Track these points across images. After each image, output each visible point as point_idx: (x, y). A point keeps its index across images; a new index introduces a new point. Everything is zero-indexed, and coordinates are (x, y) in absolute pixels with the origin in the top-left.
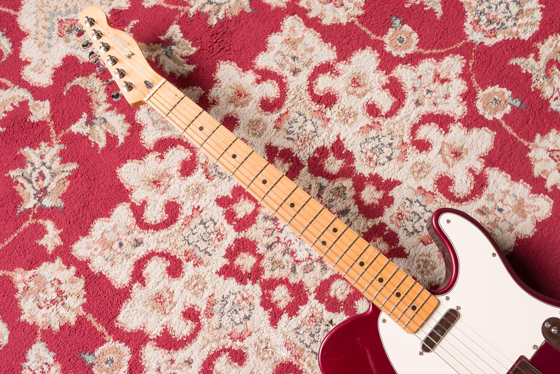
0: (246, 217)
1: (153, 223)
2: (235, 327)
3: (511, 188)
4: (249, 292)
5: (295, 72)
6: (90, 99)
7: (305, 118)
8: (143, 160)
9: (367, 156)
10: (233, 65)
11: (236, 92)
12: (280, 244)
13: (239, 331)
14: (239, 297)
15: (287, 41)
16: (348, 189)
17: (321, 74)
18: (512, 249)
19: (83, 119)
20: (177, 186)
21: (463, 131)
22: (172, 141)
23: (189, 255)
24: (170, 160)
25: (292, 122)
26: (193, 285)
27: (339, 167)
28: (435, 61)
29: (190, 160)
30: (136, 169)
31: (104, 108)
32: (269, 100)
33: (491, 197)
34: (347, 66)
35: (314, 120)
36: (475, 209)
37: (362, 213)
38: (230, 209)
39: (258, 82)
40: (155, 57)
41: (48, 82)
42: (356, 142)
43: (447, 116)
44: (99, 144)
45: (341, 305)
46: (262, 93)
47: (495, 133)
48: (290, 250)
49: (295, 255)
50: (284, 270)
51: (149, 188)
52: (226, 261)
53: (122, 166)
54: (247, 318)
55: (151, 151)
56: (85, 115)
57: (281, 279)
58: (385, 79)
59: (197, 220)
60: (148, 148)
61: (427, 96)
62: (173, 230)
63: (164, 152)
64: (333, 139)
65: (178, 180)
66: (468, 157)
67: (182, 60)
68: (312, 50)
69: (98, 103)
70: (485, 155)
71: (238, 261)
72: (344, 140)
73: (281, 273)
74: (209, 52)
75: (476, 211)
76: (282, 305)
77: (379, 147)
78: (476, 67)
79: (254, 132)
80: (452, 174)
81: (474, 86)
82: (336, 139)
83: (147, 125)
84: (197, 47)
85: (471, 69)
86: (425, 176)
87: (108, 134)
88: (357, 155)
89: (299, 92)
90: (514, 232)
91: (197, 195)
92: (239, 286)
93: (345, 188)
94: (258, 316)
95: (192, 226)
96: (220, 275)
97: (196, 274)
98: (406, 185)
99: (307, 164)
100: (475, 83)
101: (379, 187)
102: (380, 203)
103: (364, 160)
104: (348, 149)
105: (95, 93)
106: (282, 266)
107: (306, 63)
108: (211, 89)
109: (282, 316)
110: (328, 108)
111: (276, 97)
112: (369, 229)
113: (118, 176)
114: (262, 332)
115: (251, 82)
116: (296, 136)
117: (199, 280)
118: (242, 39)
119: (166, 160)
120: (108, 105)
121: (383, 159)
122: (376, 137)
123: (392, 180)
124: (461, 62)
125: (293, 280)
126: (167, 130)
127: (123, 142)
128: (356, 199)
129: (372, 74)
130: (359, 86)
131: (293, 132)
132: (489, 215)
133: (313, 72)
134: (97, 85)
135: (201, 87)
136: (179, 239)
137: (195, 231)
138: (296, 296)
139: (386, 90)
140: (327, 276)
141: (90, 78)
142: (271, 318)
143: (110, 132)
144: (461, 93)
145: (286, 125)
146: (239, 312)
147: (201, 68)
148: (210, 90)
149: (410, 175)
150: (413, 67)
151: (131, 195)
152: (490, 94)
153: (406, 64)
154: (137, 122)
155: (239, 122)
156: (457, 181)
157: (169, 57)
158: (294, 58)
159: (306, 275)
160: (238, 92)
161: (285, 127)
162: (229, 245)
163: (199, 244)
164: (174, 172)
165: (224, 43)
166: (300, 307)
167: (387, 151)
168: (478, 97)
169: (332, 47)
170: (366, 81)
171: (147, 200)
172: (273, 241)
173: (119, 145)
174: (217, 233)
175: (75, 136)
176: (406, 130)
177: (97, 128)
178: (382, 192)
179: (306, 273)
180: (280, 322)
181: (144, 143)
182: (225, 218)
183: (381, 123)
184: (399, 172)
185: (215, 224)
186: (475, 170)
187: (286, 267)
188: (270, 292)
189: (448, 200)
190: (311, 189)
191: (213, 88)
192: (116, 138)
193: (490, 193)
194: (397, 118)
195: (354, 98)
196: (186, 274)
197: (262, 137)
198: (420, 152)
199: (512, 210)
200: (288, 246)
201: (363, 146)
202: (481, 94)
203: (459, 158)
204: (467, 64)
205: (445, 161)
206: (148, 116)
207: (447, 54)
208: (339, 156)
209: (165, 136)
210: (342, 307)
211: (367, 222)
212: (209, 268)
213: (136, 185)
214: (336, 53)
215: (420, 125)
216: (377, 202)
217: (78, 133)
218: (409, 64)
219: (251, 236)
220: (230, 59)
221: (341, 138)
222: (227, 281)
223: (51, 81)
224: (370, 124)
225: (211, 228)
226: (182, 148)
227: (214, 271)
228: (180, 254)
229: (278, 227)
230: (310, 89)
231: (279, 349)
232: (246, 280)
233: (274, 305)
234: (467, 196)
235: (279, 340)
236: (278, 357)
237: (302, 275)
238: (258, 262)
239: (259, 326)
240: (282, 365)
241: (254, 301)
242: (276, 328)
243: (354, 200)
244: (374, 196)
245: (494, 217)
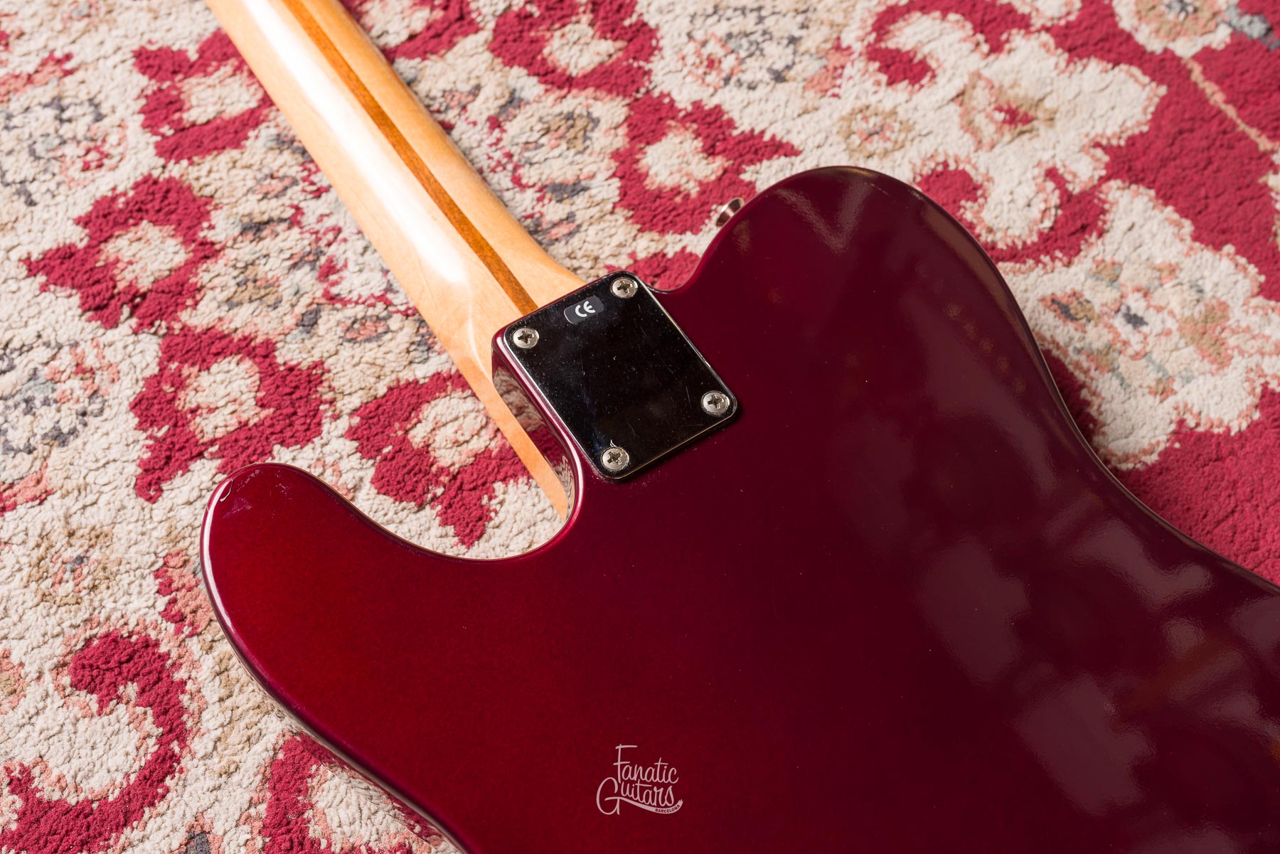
0: (213, 125)
3: (1189, 261)
4: (108, 352)
9: (706, 51)
12: (296, 230)
13: (7, 476)
14: (65, 361)
16: (603, 125)
18: (1155, 457)
21: (1054, 60)
27: (597, 60)
33: (1108, 272)
36: (1042, 292)
37: (629, 207)
38: (173, 87)
43: (1011, 9)
45: (437, 483)
47: (1163, 90)
48: (323, 260)
49: (333, 278)
50: (273, 314)
52: (78, 237)
54: (59, 437)
57: (247, 339)
59: (43, 94)
66: (1052, 133)
70: (1114, 142)
71: (120, 247)
73: (258, 320)
75: (1043, 300)
76: (212, 426)
77: (753, 37)
80: (982, 170)
86: (886, 152)
88: (670, 39)
90: (1171, 401)
91: (81, 25)
92: (83, 323)
93: (596, 122)
94: (104, 442)
95: (16, 106)
96: (32, 272)
98: (810, 162)
99: (491, 25)
101: (713, 146)
102: (702, 193)
103: (690, 60)
104: (646, 18)
106: (271, 299)
109: (196, 466)
112: (636, 261)
114: (90, 499)
121: (756, 71)
122: (752, 11)
123: (767, 138)
125: (291, 353)
128: (623, 163)
132: (1090, 327)
137: (15, 121)
138: (278, 408)
140: (422, 372)
142: (149, 460)
146: (42, 410)
149: (834, 138)
156: (997, 193)
159: (346, 351)
162: (114, 189)
166: (277, 448)
167: (777, 54)
172: (275, 214)
174: (91, 145)
176: (858, 14)
178: (719, 163)
179: (349, 341)
180: (178, 480)
182: (142, 111)
184: (799, 121)
185: (99, 118)
186: (1069, 177)
187: (284, 307)
188: (185, 372)
190: (476, 96)
193: (1108, 258)
198: (891, 83)
199: (1180, 329)
200: (323, 243)
201: (699, 22)
203: (1020, 127)
205: (969, 127)
208: (609, 29)
210: (439, 491)
211: (635, 238)
212: (5, 241)
215: (908, 12)
216: (694, 190)
219: (203, 181)
222: (47, 297)
225: (80, 128)
227: (15, 255)
229: (313, 178)
231: (126, 579)
232: (118, 311)
233: (179, 421)
234: (1020, 246)
235: (143, 547)
236: (109, 605)
237: (332, 347)
238: (191, 265)
239: (90, 479)
240: (112, 640)
241: (116, 386)
242: (152, 500)
243: (614, 164)
244: (686, 169)
245: (1108, 337)
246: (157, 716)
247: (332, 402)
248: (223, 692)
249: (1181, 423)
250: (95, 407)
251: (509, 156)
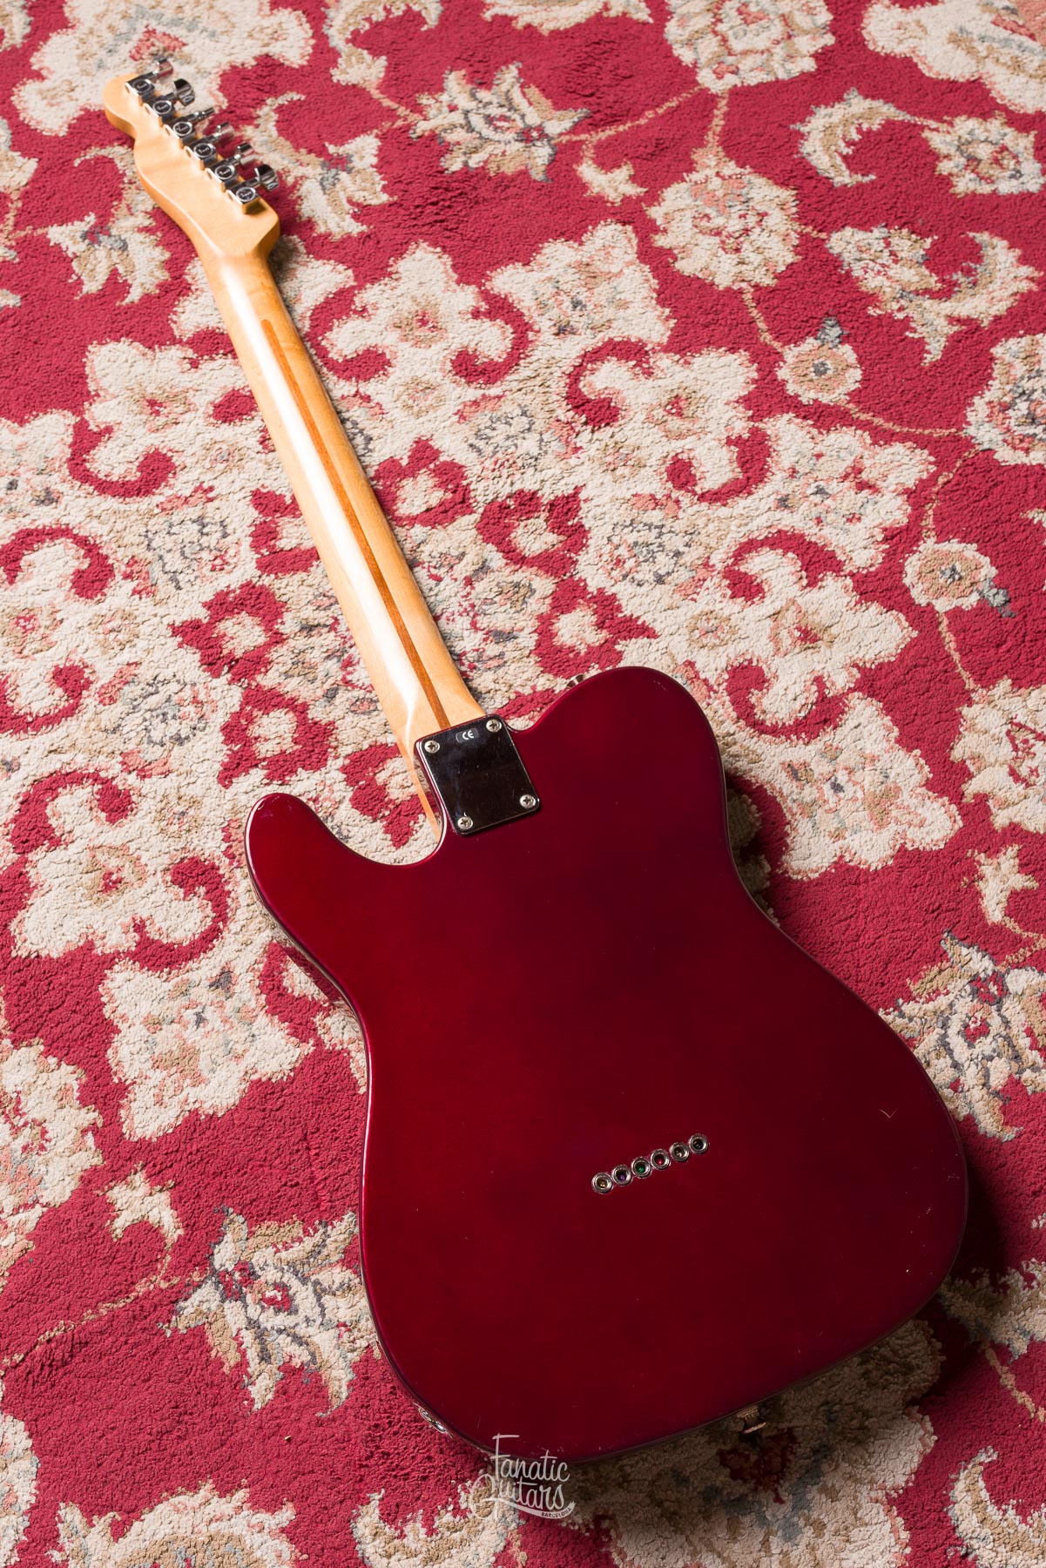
0: (294, 552)
1: (101, 476)
2: (145, 745)
3: (886, 756)
4: (212, 693)
5: (562, 330)
6: (120, 194)
7: (531, 424)
8: (154, 351)
9: (616, 553)
10: (444, 260)
11: (420, 313)
12: (333, 634)
13: (149, 757)
14: (187, 694)
15: (583, 266)
16: (537, 595)
17: (615, 359)
18: (817, 875)
19: (83, 224)
20: (192, 430)
21: (848, 599)
23: (136, 568)
24: (208, 376)
25: (499, 419)
26: (109, 626)
27: (545, 547)
28: (869, 441)
29: (248, 395)
30: (130, 362)
31: (138, 223)
32: (477, 357)
33: (832, 754)
34: (678, 368)
35: (546, 437)
36: (782, 759)
37: (539, 655)
38: (273, 521)
39: (476, 314)
40: (295, 178)
41: (56, 128)
42: (607, 516)
43: (832, 555)
44: (85, 282)
45: (387, 808)
46: (471, 337)
47: (915, 634)
48: (346, 656)
49: (350, 669)
50: (311, 686)
51: (134, 407)
52: (203, 615)
53: (107, 343)
54: (179, 740)
55: (180, 341)
56: (91, 219)
57: (293, 700)
58: (741, 427)
59: (193, 512)
60: (177, 333)
61: (812, 497)
62: (134, 507)
63: (206, 357)
64: (564, 489)
65: (201, 421)
66: (828, 651)
67: (347, 207)
68: (624, 305)
69: (129, 208)
70: (868, 666)
71: (227, 626)
72: (585, 501)
73: (301, 689)
74: (409, 215)
75: (783, 764)
76: (266, 749)
77: (651, 547)
78: (948, 491)
79: (410, 402)
80: (773, 670)
81: (923, 523)
82: (571, 491)
83: (202, 291)
84: (391, 195)
85: (935, 489)
86: (714, 646)
87: (114, 273)
88: (596, 540)
89: (549, 371)
90: (841, 842)
91: (222, 466)
92: (200, 672)
93: (533, 592)
94: (204, 747)
95: (176, 518)
96: (174, 634)
97: (127, 609)
98: (662, 645)
99: (481, 510)
100: (930, 520)
101: (603, 622)
102: (588, 653)
103: (605, 558)
104: (584, 521)
105: (137, 188)
106: (311, 677)
107: (595, 323)
108: (372, 284)
109: (253, 771)
110: (590, 428)
111: (496, 359)
112: (534, 692)
113: (87, 357)
114: (193, 780)
115: (462, 308)
116: (491, 448)
117: (127, 622)
118: (492, 221)
119: (201, 372)
121: (646, 573)
122: (656, 527)
123: (639, 622)
124: (922, 467)
125: (317, 713)
127: (136, 301)
128: (543, 623)
129: (721, 406)
130: (680, 414)
131: (489, 438)
132: (808, 786)
133: (600, 348)
135: (353, 272)
136: (134, 528)
137: (174, 530)
138: (304, 746)
139: (733, 448)
140: (391, 739)
142: (228, 763)
143: (121, 270)
144: (887, 524)
145: (482, 419)
146: (171, 722)
147: (376, 237)
148: (369, 286)
149: (684, 631)
150: (815, 431)
151: (90, 405)
152: (948, 554)
153: (805, 418)
154: (187, 277)
155: (390, 370)
156: (777, 688)
157: (324, 188)
158: (576, 304)
159: (350, 718)
160: (424, 314)
161: (479, 422)
162: (228, 587)
163: (167, 557)
164: (202, 401)
165: (450, 213)
166: (300, 770)
167: (663, 563)
168: (921, 549)
169: (668, 318)
170: (699, 413)
171: (116, 428)
172: (322, 621)
173: (124, 303)
174: (218, 554)
175: (48, 248)
176: (726, 542)
177: (101, 253)
178: (604, 634)
179: (352, 712)
180: (242, 778)
181: (175, 322)
182: (251, 535)
183: (682, 505)
184: (664, 614)
185: (225, 535)
186: (828, 685)
187: (318, 683)
188: (255, 713)
189: (734, 715)
190: (461, 560)
191: (376, 285)
192: (125, 288)
193: (835, 745)
194: (724, 512)
195: (657, 433)
196: (108, 600)
197: (421, 420)
198: (732, 597)
199: (864, 799)
200: (347, 645)
201: (618, 530)
202: (928, 545)
203: (808, 644)
204: (933, 478)
205: (775, 638)
207: (903, 438)
208: (557, 526)
210: (387, 813)
211: (538, 676)
212: (161, 610)
213: (111, 391)
214: (669, 333)
215: (762, 546)
216: (583, 650)
217: (57, 246)
218: (811, 422)
219: (282, 591)
220: (444, 248)
221: (582, 496)
222: (182, 651)
223: (65, 129)
224: (658, 497)
225: (212, 540)
227: (166, 621)
228: (118, 558)
230: (575, 376)
231: (206, 829)
232: (221, 669)
233: (248, 743)
234: (780, 724)
235: (218, 813)
236: (196, 842)
237: (341, 714)
238: (267, 646)
239: (194, 768)
240: (195, 861)
241: (214, 715)
242: (226, 787)
243: (537, 624)
244: (582, 635)
245: (816, 795)
246: (213, 907)
247: (335, 748)
248: (250, 901)
249: (842, 857)
250: (201, 725)
251: (473, 606)
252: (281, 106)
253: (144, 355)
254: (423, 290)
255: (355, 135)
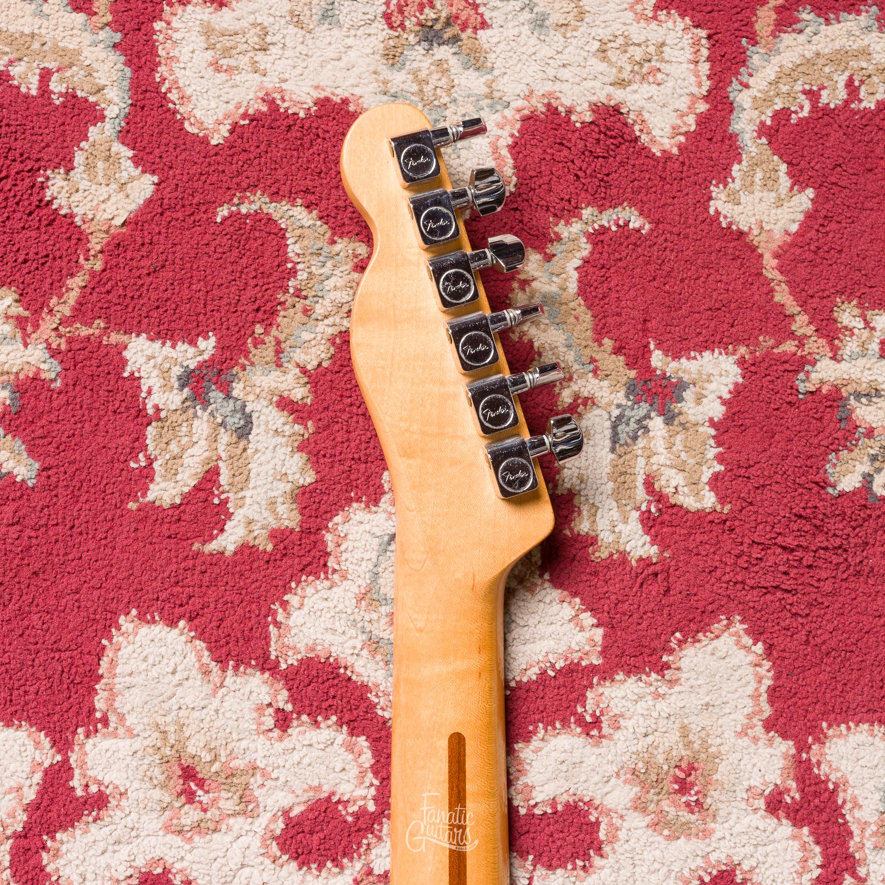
6: (274, 313)
8: (224, 670)
10: (762, 671)
11: (684, 765)
19: (191, 350)
22: (362, 708)
24: (296, 756)
29: (350, 819)
30: (178, 676)
31: (283, 387)
40: (576, 397)
41: (209, 122)
44: (157, 478)
51: (157, 772)
53: (153, 621)
55: (274, 669)
56: (208, 345)
60: (274, 649)
63: (304, 717)
67: (641, 493)
69: (279, 352)
74: (738, 556)
83: (344, 577)
84: (722, 500)
87: (211, 476)
105: (306, 312)
108: (628, 673)
113: (110, 639)
115: (756, 781)
119: (287, 743)
120: (300, 393)
126: (379, 657)
127: (227, 554)
134: (332, 295)
135: (605, 636)
141: (337, 248)
143: (224, 479)
147: (666, 579)
148: (620, 676)
151: (87, 736)
154: (329, 537)
157: (615, 439)
160: (691, 769)
164: (270, 802)
165: (806, 579)
171: (113, 802)
173: (207, 549)
175: (120, 377)
177: (202, 426)
181: (278, 625)
191: (633, 678)
192: (219, 517)
206: (374, 555)
209: (357, 669)
213: (130, 720)
217: (135, 380)
220: (769, 650)
223: (224, 131)
226: (367, 758)
252: (604, 230)
253: (207, 673)
254: (704, 720)
255: (706, 346)
